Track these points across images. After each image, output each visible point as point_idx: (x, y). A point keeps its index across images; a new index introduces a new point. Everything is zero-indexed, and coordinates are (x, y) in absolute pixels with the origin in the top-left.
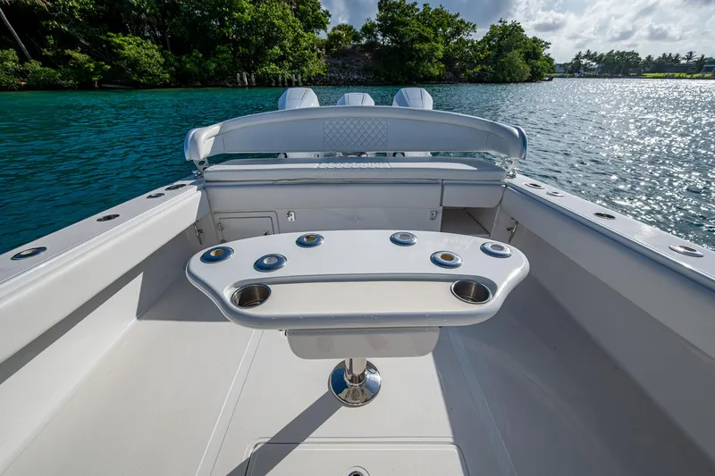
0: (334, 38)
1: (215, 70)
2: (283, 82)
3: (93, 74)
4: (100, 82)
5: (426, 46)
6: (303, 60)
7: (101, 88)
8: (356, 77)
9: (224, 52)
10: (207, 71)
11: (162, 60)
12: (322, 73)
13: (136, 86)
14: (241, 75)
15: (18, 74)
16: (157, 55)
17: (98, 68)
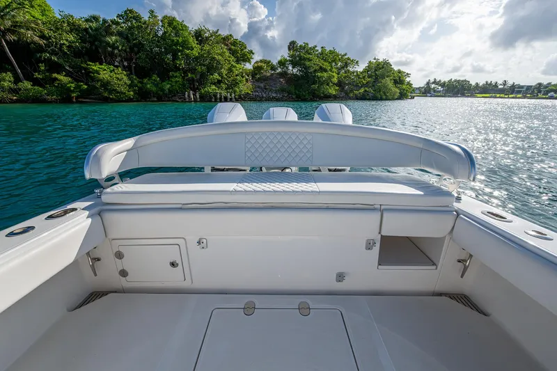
0: (257, 69)
1: (169, 89)
2: (221, 98)
3: (73, 92)
4: (77, 98)
5: (325, 75)
6: (235, 83)
7: (78, 102)
8: (274, 95)
9: (176, 77)
10: (163, 90)
11: (129, 82)
12: (249, 92)
13: (106, 100)
14: (189, 93)
15: (12, 91)
16: (125, 78)
17: (78, 87)
